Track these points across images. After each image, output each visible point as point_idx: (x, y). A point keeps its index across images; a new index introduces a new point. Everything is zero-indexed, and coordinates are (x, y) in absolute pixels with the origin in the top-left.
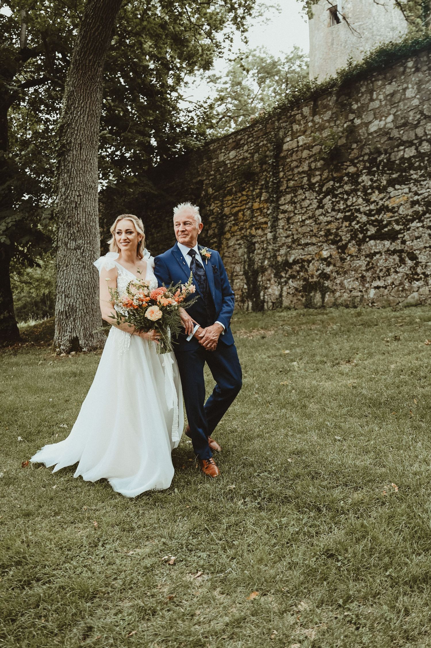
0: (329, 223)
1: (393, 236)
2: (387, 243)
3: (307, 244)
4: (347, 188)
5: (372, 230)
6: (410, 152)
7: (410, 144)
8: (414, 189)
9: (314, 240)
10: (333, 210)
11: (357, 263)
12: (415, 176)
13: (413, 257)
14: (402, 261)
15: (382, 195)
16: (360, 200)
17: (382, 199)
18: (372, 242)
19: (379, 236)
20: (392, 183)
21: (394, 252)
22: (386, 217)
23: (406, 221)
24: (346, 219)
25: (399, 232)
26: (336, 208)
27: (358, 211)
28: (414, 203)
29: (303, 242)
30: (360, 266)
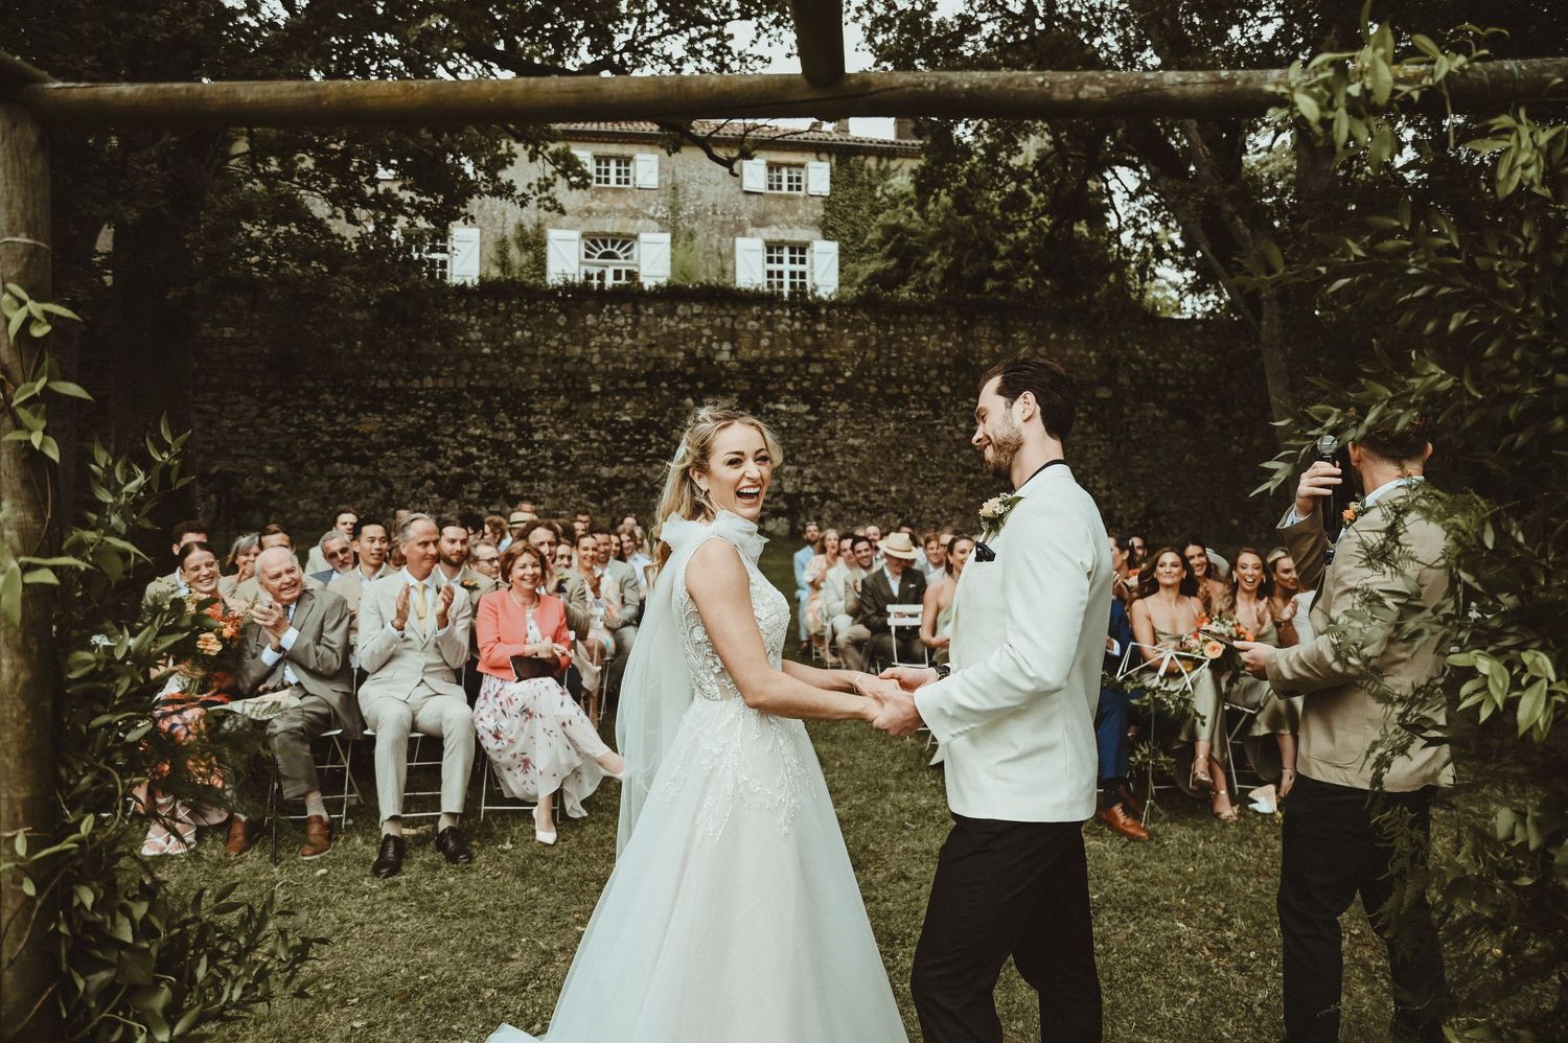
0: (276, 436)
1: (363, 461)
2: (356, 468)
3: (242, 456)
4: (303, 402)
5: (337, 453)
6: (383, 384)
7: (383, 376)
8: (389, 420)
9: (253, 452)
10: (283, 422)
11: (318, 484)
12: (389, 408)
13: (388, 485)
14: (375, 488)
15: (349, 419)
16: (321, 419)
17: (350, 422)
18: (338, 464)
19: (347, 459)
20: (364, 410)
21: (366, 477)
22: (356, 441)
23: (379, 450)
24: (303, 435)
25: (371, 458)
26: (289, 421)
27: (319, 429)
28: (387, 434)
29: (234, 452)
30: (322, 488)
